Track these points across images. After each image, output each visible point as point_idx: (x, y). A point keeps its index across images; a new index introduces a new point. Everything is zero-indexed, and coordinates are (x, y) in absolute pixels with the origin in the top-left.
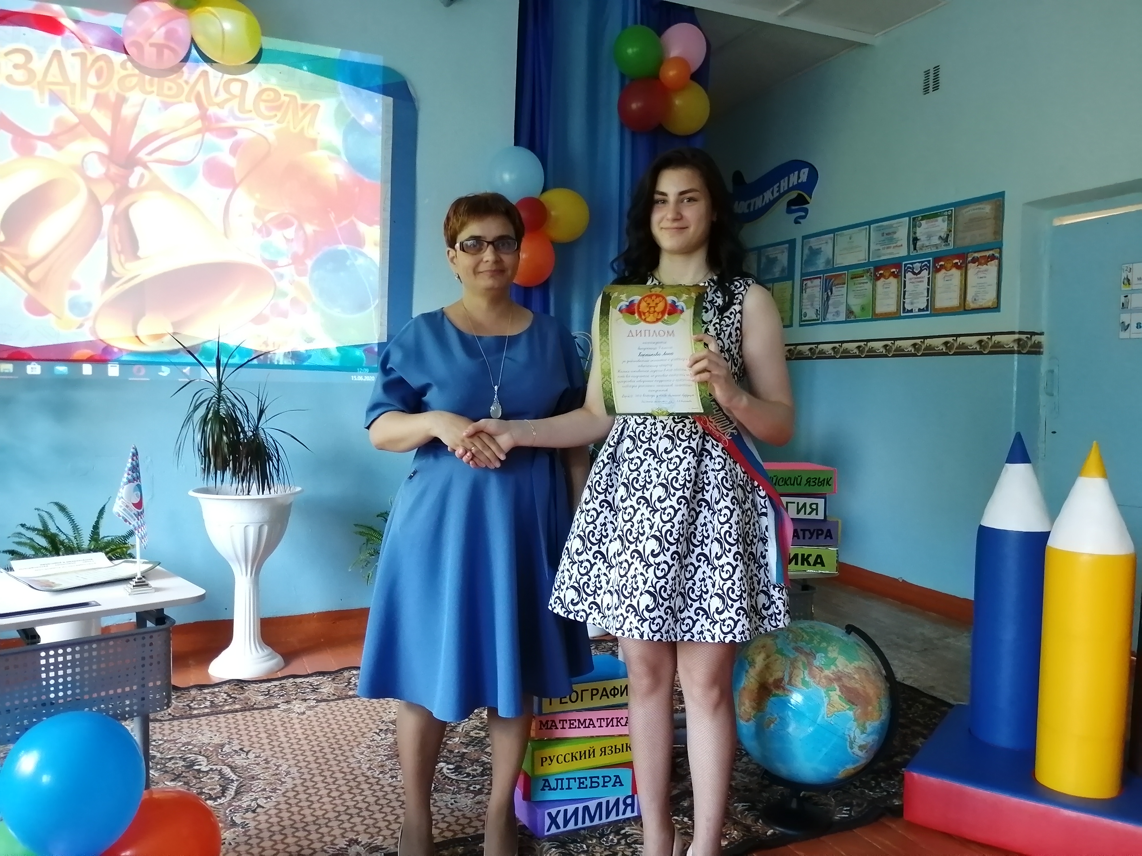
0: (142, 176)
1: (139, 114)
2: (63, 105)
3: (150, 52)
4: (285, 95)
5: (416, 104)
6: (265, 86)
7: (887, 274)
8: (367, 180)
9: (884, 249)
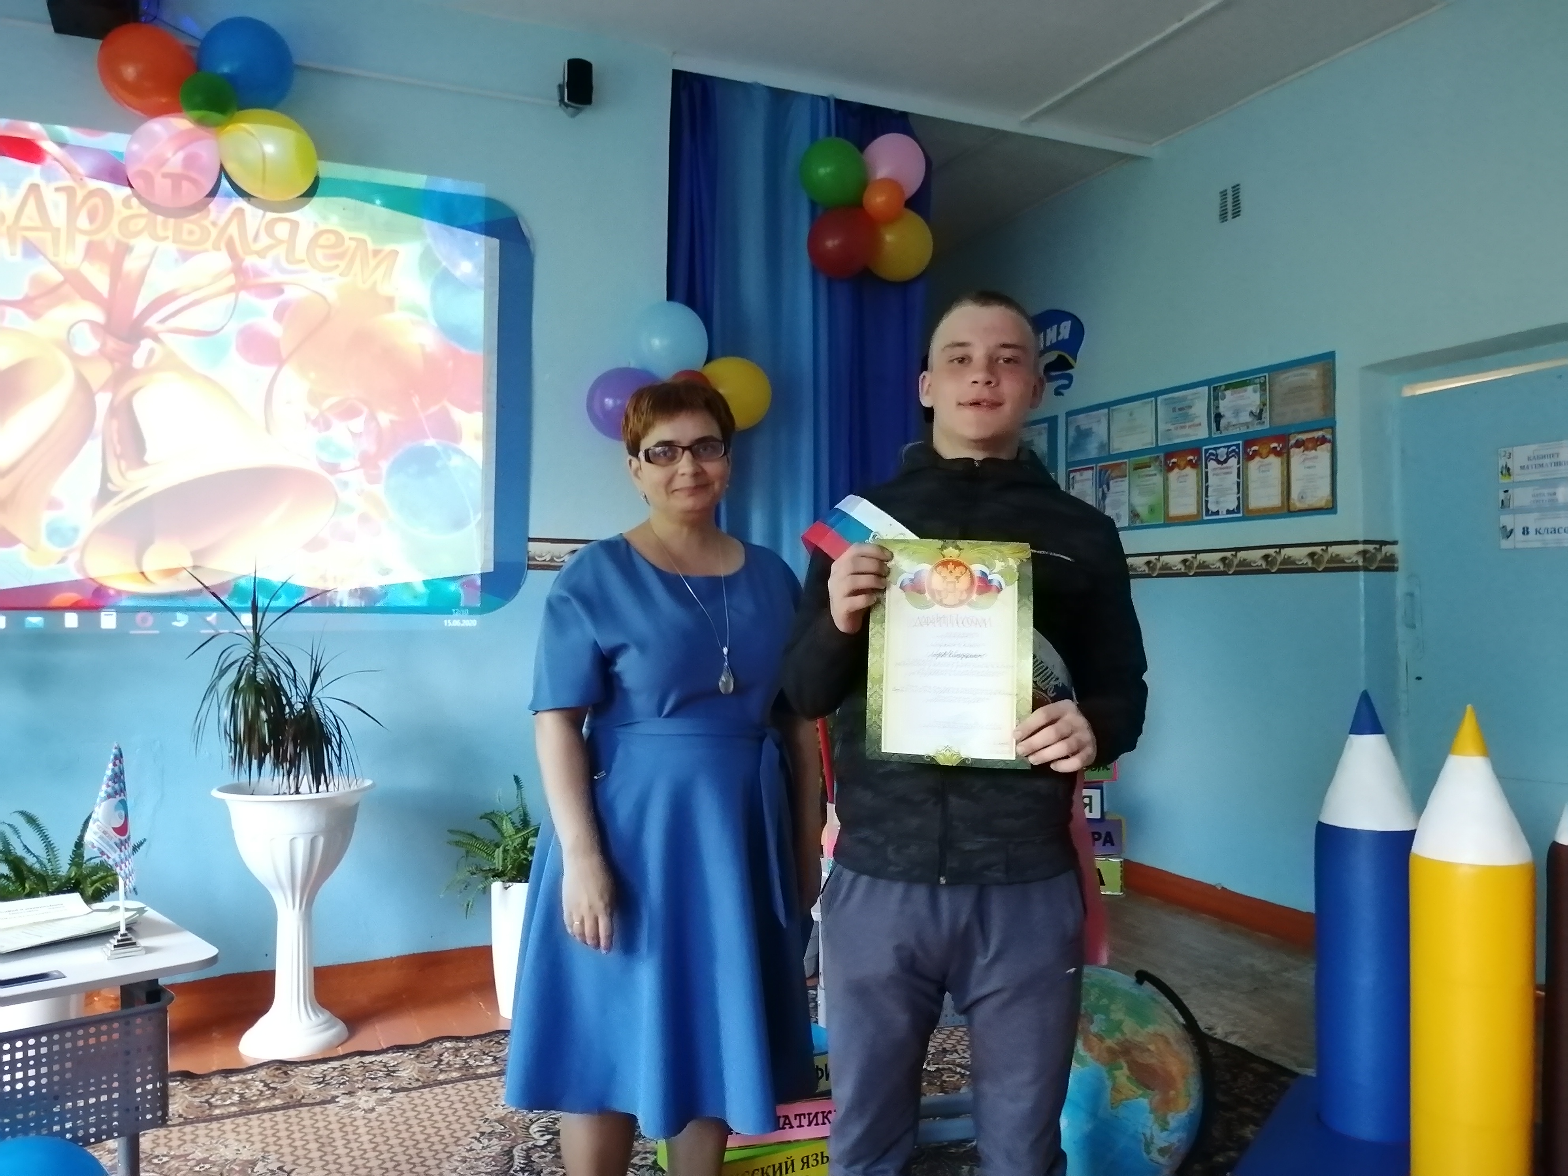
0: (151, 352)
1: (148, 266)
2: (41, 257)
3: (163, 185)
4: (351, 239)
5: (531, 246)
6: (323, 226)
7: (1182, 463)
8: (464, 351)
9: (1176, 429)
